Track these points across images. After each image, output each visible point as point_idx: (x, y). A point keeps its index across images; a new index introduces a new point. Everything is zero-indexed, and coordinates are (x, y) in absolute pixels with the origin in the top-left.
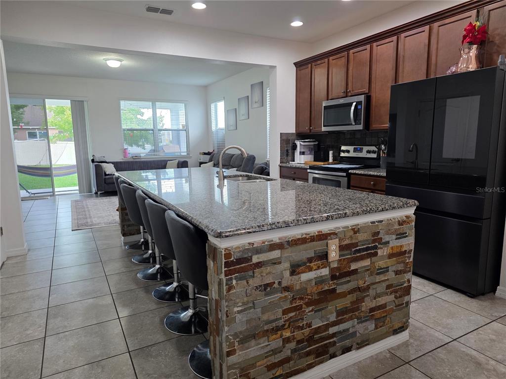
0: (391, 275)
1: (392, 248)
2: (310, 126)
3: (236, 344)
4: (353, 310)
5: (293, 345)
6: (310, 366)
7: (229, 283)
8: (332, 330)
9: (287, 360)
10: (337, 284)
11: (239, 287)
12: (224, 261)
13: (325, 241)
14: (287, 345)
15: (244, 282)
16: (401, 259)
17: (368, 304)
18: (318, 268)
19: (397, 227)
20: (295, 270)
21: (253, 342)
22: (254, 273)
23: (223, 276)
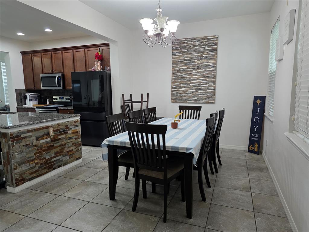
0: (73, 140)
1: (73, 131)
2: (34, 86)
3: (17, 166)
4: (61, 152)
5: (39, 165)
6: (46, 173)
7: (13, 144)
8: (53, 160)
9: (37, 171)
10: (54, 144)
11: (17, 146)
12: (10, 137)
13: (48, 129)
14: (37, 165)
15: (19, 144)
16: (76, 134)
17: (66, 150)
18: (46, 138)
19: (74, 123)
20: (38, 139)
21: (24, 165)
22: (22, 141)
23: (10, 142)
